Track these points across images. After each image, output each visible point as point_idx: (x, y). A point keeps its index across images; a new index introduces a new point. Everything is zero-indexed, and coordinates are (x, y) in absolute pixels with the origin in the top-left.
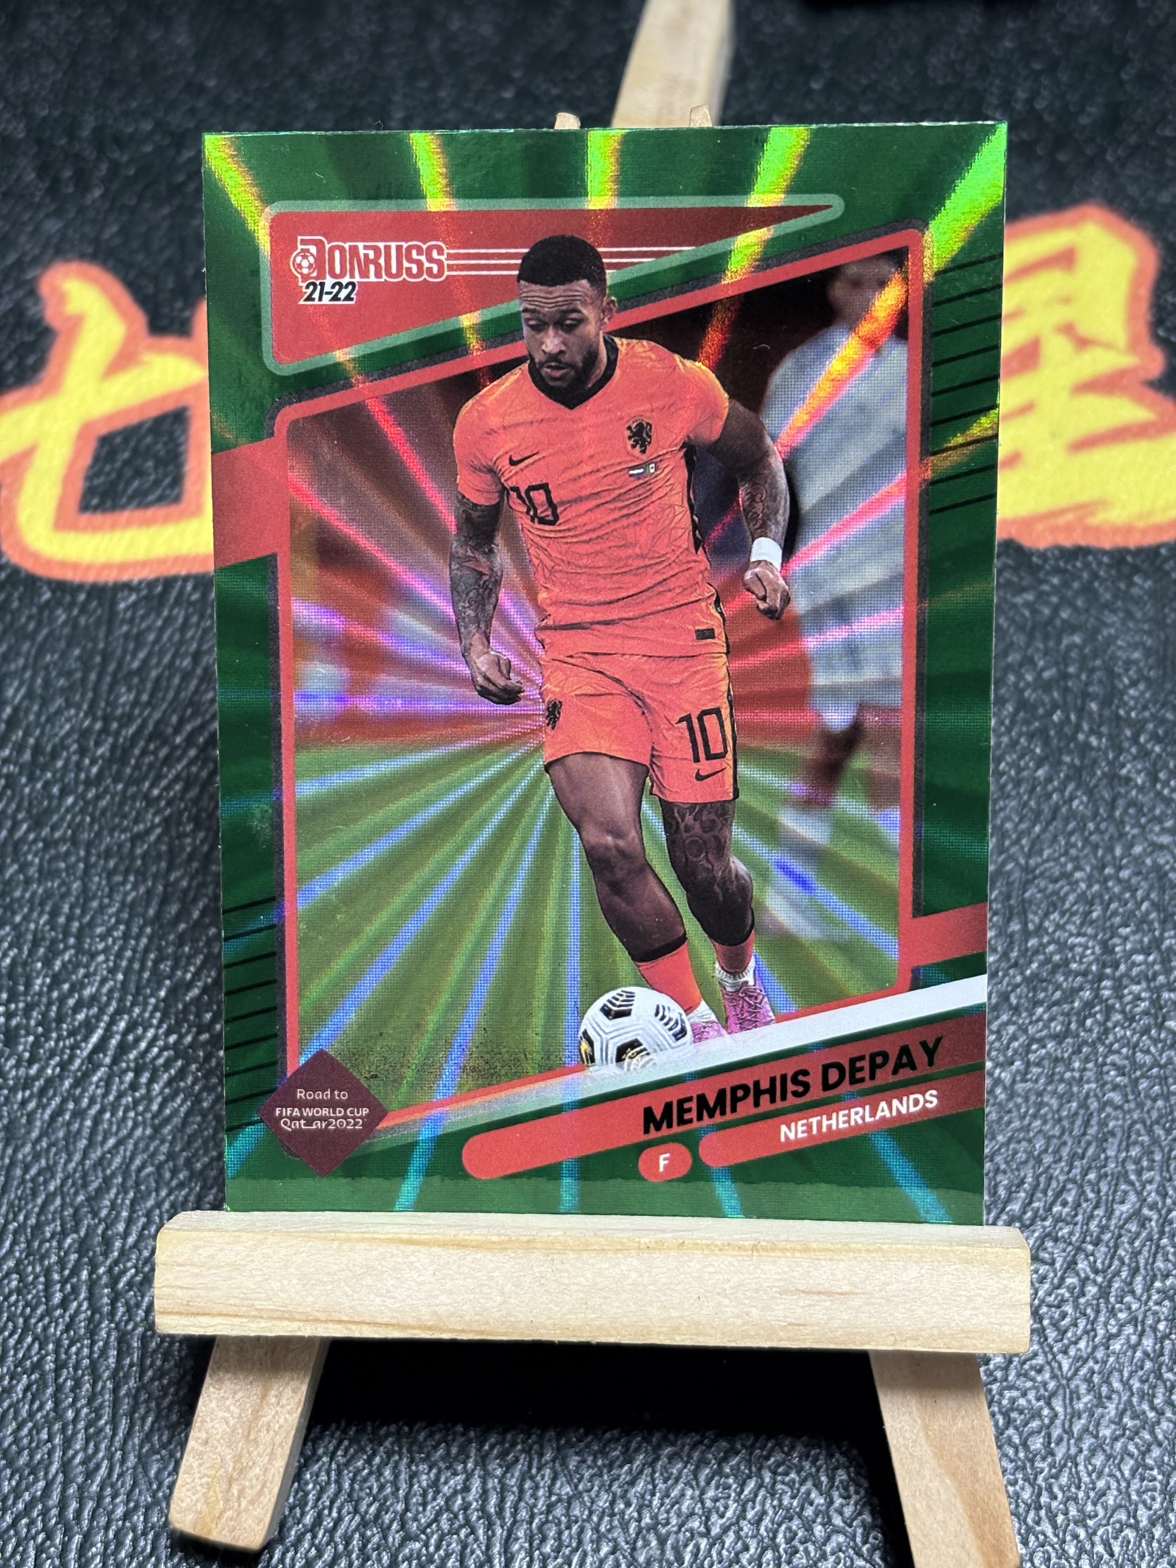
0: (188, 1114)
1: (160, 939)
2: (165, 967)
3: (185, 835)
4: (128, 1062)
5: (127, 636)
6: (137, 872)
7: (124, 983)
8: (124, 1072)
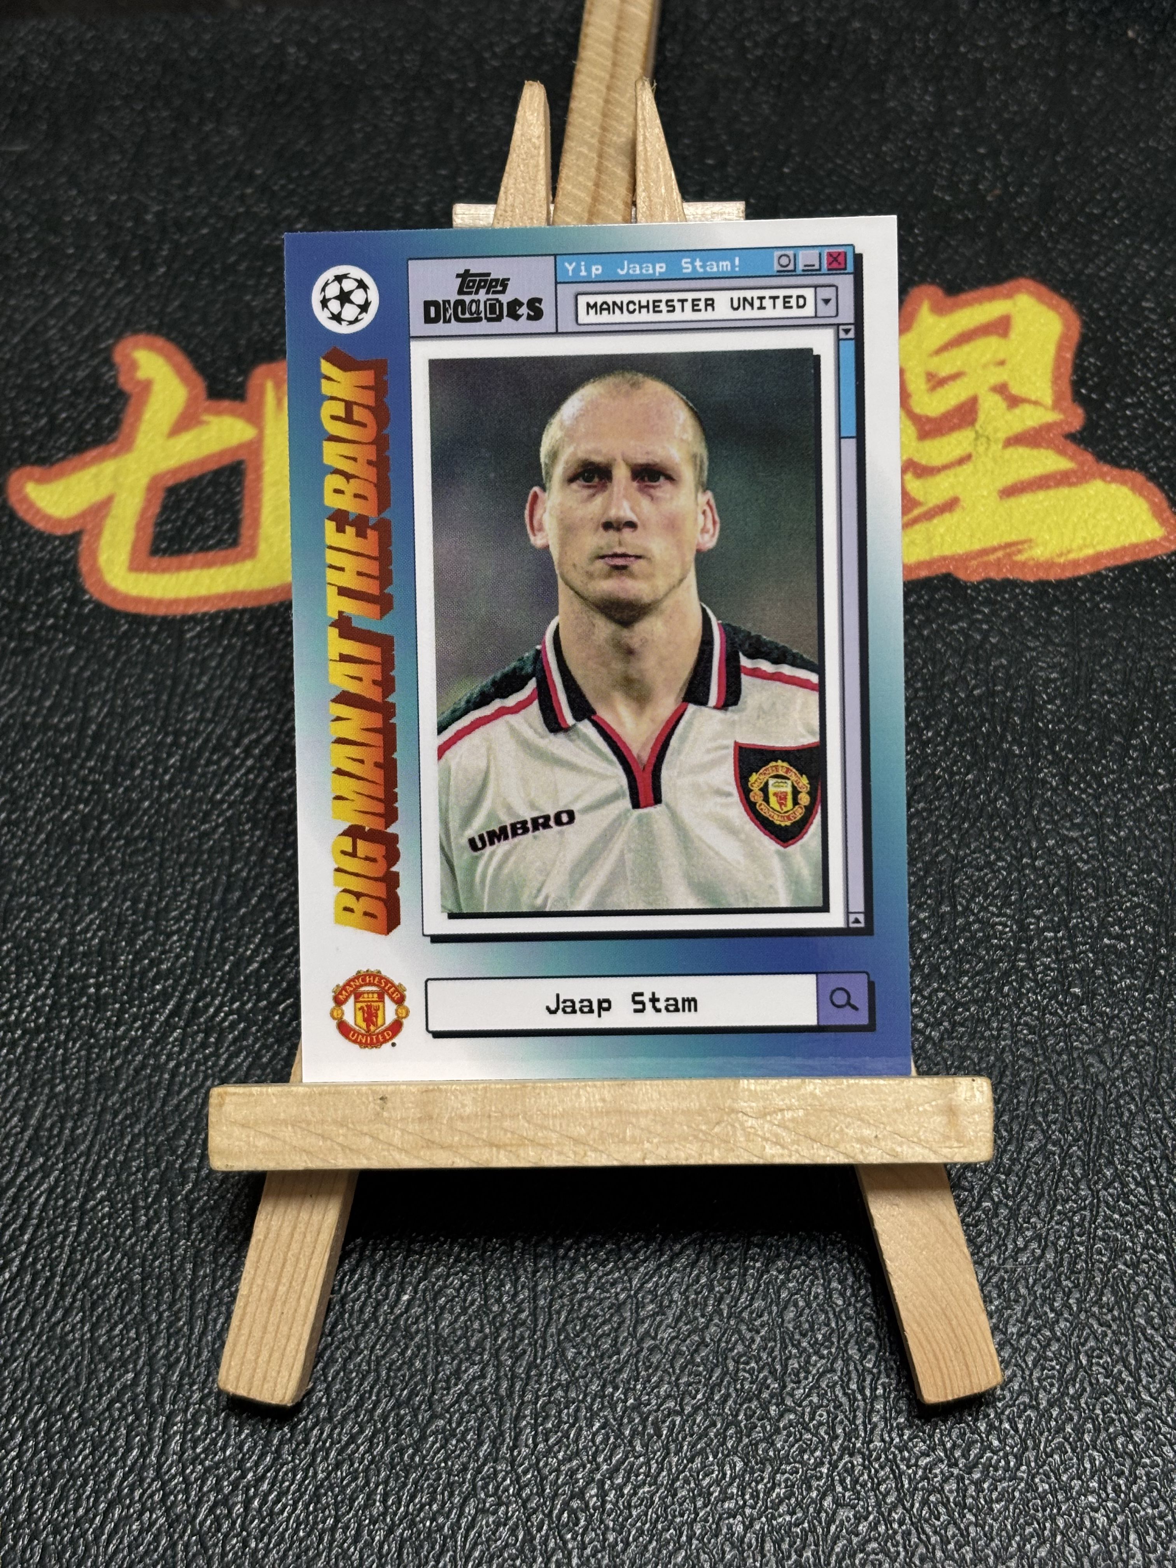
0: (249, 1068)
1: (225, 921)
2: (230, 944)
3: (245, 833)
4: (199, 1025)
5: (193, 662)
6: (204, 864)
7: (194, 958)
8: (197, 1033)
